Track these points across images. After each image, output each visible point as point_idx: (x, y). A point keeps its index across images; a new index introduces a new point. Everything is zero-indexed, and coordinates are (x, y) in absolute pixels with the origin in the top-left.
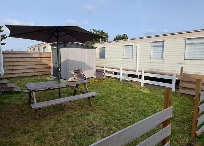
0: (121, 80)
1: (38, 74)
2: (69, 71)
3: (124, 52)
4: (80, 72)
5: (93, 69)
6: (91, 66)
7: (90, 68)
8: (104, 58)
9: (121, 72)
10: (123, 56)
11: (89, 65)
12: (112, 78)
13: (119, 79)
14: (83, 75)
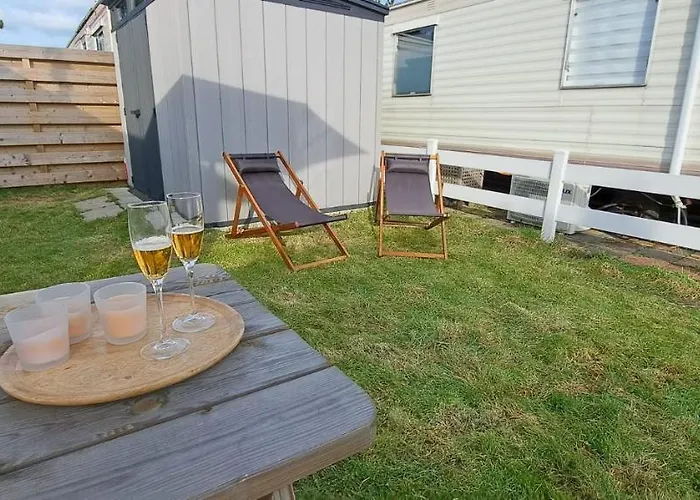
0: (548, 233)
1: (58, 176)
2: (205, 164)
3: (573, 45)
4: (276, 172)
5: (359, 151)
6: (351, 136)
7: (344, 148)
8: (425, 91)
9: (561, 175)
10: (565, 66)
11: (339, 129)
12: (471, 212)
13: (536, 224)
14: (300, 189)
